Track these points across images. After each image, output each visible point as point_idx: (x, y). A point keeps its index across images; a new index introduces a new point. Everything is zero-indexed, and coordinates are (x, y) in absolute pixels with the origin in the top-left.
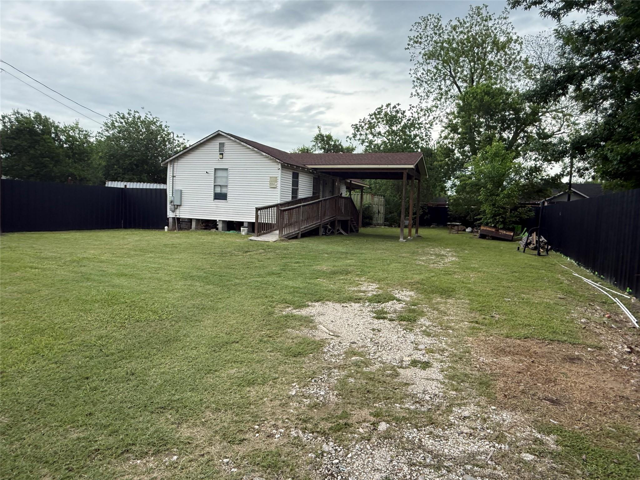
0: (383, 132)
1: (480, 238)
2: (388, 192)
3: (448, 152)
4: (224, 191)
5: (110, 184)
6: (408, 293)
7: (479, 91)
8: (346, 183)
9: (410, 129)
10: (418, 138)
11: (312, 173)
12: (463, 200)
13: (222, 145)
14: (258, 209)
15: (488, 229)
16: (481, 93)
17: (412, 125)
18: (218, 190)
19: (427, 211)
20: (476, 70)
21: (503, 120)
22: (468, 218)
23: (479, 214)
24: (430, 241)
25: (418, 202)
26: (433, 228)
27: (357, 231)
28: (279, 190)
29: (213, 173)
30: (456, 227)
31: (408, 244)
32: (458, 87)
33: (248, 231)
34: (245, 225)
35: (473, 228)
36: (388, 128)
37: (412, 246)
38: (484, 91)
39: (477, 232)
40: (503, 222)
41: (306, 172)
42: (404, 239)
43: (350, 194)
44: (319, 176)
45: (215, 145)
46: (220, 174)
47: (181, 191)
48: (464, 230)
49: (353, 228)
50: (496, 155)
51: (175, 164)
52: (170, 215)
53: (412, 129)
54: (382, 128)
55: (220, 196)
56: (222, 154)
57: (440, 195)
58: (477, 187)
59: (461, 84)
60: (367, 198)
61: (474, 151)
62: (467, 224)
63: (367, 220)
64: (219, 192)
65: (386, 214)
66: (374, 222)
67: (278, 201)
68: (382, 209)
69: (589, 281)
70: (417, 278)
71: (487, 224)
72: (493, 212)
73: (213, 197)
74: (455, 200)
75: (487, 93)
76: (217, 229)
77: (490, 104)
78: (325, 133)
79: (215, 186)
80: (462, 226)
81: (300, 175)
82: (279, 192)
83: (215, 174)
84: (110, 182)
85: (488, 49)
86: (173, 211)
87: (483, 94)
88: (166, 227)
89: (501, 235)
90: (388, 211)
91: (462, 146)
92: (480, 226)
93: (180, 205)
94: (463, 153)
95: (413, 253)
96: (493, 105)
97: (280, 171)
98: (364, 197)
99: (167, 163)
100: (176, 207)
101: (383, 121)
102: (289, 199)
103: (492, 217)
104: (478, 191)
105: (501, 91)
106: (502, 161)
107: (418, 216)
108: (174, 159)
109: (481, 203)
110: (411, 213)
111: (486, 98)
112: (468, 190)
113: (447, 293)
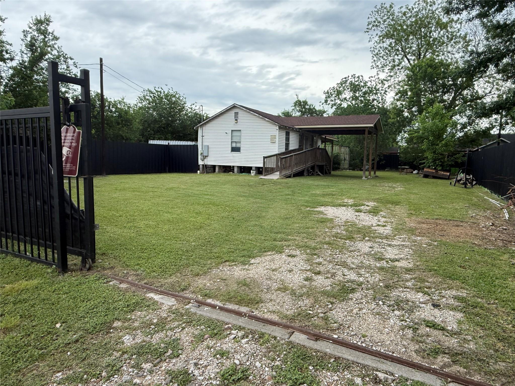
0: (348, 98)
1: (423, 177)
2: (352, 144)
3: (399, 112)
4: (238, 145)
5: (151, 142)
6: (372, 203)
7: (424, 64)
8: (322, 138)
9: (369, 94)
10: (375, 101)
11: (299, 132)
12: (411, 149)
13: (236, 114)
14: (265, 158)
15: (430, 170)
16: (425, 66)
17: (370, 91)
18: (234, 145)
19: (382, 158)
20: (422, 46)
21: (444, 86)
22: (415, 163)
23: (423, 160)
24: (384, 179)
25: (376, 151)
26: (387, 171)
27: (330, 173)
28: (277, 144)
29: (231, 133)
30: (405, 170)
31: (369, 181)
32: (408, 60)
33: (256, 173)
34: (253, 169)
35: (419, 171)
36: (352, 94)
37: (373, 182)
38: (427, 64)
39: (421, 174)
40: (441, 165)
41: (294, 131)
42: (366, 177)
43: (325, 146)
44: (303, 134)
45: (232, 113)
46: (235, 134)
47: (208, 146)
48: (412, 172)
49: (327, 171)
50: (436, 114)
51: (204, 127)
52: (200, 163)
53: (371, 94)
54: (347, 94)
55: (236, 149)
56: (237, 120)
57: (393, 146)
58: (421, 139)
59: (411, 57)
60: (336, 149)
61: (420, 111)
62: (413, 167)
63: (337, 166)
64: (235, 146)
65: (350, 161)
66: (342, 167)
67: (277, 152)
68: (347, 157)
69: (493, 201)
70: (378, 197)
71: (429, 167)
72: (434, 158)
73: (230, 150)
74: (405, 149)
75: (430, 66)
76: (234, 172)
77: (432, 74)
78: (302, 100)
79: (232, 142)
80: (410, 169)
81: (290, 133)
82: (277, 146)
83: (232, 134)
84: (152, 141)
85: (433, 29)
86: (203, 160)
87: (427, 67)
88: (198, 171)
89: (440, 175)
90: (352, 159)
91: (410, 109)
92: (423, 169)
93: (207, 156)
94: (411, 113)
95: (374, 185)
96: (435, 75)
97: (278, 131)
98: (334, 148)
99: (198, 127)
100: (205, 157)
101: (348, 89)
102: (284, 150)
103: (433, 162)
104: (422, 142)
105: (441, 63)
106: (441, 118)
107: (375, 162)
108: (203, 124)
109: (425, 151)
110: (370, 160)
111: (429, 70)
112: (415, 141)
113: (396, 203)
